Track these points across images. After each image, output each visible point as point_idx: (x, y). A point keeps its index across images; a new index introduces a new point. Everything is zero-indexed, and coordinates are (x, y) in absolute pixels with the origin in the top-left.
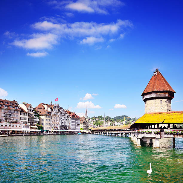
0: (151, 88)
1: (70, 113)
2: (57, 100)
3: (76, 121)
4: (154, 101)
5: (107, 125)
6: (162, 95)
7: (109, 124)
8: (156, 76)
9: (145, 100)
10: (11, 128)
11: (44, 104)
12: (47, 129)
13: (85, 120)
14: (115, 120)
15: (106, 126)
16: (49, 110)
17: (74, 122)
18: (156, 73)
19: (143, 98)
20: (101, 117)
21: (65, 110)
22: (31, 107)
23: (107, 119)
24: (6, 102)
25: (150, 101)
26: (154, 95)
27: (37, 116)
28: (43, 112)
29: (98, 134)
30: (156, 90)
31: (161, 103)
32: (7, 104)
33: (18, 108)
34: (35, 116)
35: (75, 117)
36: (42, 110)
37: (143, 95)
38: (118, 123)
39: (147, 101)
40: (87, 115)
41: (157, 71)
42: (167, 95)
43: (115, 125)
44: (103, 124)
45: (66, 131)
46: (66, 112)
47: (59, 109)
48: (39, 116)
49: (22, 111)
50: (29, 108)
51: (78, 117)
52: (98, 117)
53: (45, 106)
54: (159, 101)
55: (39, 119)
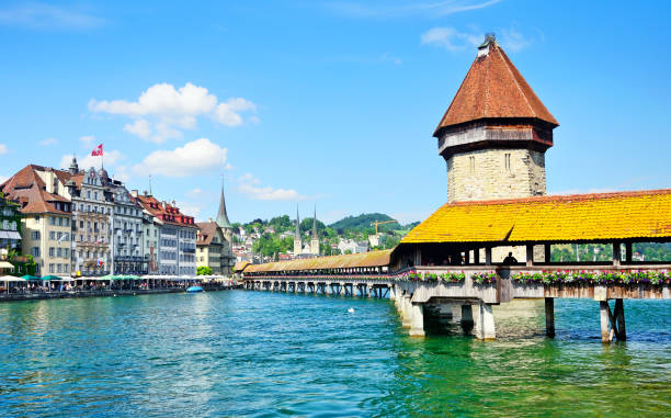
0: (470, 105)
1: (155, 206)
3: (181, 240)
4: (479, 157)
5: (306, 251)
6: (510, 133)
7: (314, 247)
8: (486, 62)
9: (448, 154)
11: (42, 169)
12: (55, 274)
13: (217, 235)
14: (340, 232)
15: (305, 254)
16: (64, 193)
17: (172, 243)
18: (485, 52)
19: (441, 144)
20: (283, 223)
21: (134, 195)
23: (309, 228)
25: (467, 156)
26: (480, 135)
27: (10, 219)
28: (35, 200)
30: (487, 114)
31: (508, 165)
34: (3, 218)
35: (173, 221)
36: (33, 196)
37: (441, 133)
38: (353, 245)
39: (458, 159)
40: (224, 211)
41: (491, 42)
42: (528, 133)
43: (338, 252)
44: (291, 248)
45: (137, 282)
46: (137, 203)
47: (109, 185)
48: (17, 217)
51: (190, 220)
52: (274, 221)
53: (47, 178)
54: (497, 156)
55: (18, 229)
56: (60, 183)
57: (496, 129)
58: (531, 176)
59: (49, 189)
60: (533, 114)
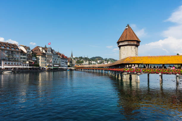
0: (125, 37)
1: (60, 54)
2: (50, 44)
3: (65, 61)
4: (126, 47)
5: (86, 63)
6: (132, 43)
7: (87, 63)
8: (128, 29)
9: (120, 47)
10: (13, 66)
11: (40, 47)
12: (43, 67)
13: (71, 60)
14: (92, 60)
15: (86, 64)
16: (44, 51)
17: (63, 61)
18: (127, 27)
19: (118, 45)
20: (81, 58)
21: (56, 52)
22: (29, 49)
23: (86, 59)
24: (8, 45)
25: (123, 47)
26: (126, 43)
27: (34, 56)
28: (39, 53)
29: (82, 71)
30: (128, 39)
31: (131, 49)
32: (9, 46)
33: (19, 49)
34: (33, 56)
35: (64, 57)
36: (38, 52)
37: (118, 43)
38: (94, 62)
39: (122, 47)
40: (72, 56)
41: (128, 26)
42: (135, 43)
43: (92, 64)
44: (83, 63)
45: (57, 68)
46: (57, 54)
47: (52, 51)
49: (22, 52)
50: (28, 50)
51: (66, 57)
52: (79, 57)
53: (41, 49)
54: (129, 47)
55: (36, 58)
56: (43, 50)
57: (129, 42)
58: (136, 51)
59: (41, 51)
60: (136, 40)
